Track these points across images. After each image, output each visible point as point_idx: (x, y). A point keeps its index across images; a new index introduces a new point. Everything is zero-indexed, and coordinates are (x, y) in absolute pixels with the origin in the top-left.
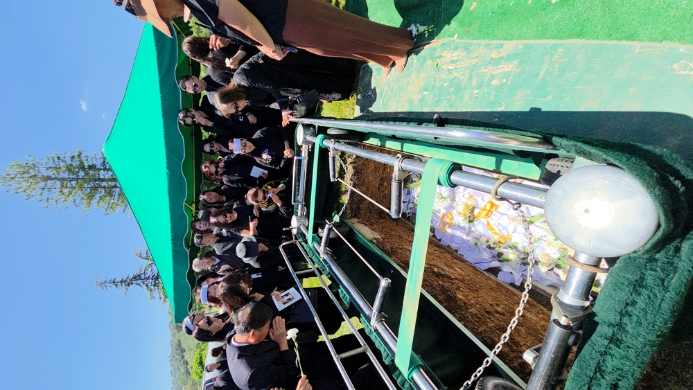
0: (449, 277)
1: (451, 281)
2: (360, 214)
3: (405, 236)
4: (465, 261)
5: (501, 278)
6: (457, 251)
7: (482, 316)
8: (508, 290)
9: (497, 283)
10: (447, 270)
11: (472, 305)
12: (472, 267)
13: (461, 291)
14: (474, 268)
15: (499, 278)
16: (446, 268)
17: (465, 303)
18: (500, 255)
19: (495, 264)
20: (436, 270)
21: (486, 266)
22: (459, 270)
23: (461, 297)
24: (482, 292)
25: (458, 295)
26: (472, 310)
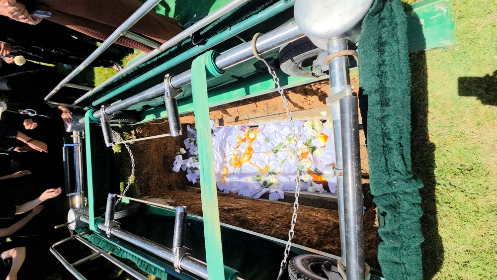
0: (237, 209)
1: (240, 211)
2: (150, 191)
3: (195, 196)
4: (245, 198)
5: (272, 198)
6: (237, 194)
7: (270, 223)
8: (279, 204)
9: (270, 202)
10: (234, 206)
11: (260, 220)
12: (250, 199)
13: (250, 214)
14: (252, 199)
15: (270, 199)
16: (233, 205)
17: (255, 220)
18: (265, 183)
19: (265, 190)
20: (226, 208)
21: (260, 195)
22: (243, 203)
23: (250, 218)
24: (263, 210)
25: (248, 218)
26: (262, 223)
